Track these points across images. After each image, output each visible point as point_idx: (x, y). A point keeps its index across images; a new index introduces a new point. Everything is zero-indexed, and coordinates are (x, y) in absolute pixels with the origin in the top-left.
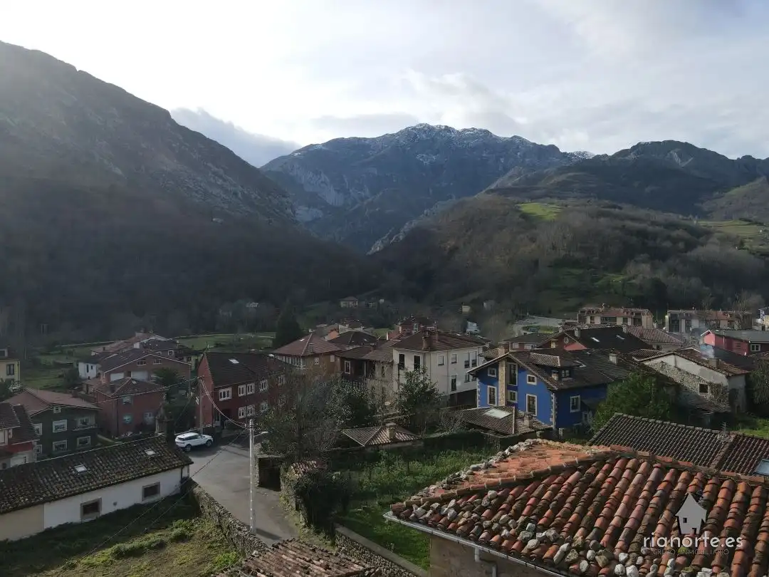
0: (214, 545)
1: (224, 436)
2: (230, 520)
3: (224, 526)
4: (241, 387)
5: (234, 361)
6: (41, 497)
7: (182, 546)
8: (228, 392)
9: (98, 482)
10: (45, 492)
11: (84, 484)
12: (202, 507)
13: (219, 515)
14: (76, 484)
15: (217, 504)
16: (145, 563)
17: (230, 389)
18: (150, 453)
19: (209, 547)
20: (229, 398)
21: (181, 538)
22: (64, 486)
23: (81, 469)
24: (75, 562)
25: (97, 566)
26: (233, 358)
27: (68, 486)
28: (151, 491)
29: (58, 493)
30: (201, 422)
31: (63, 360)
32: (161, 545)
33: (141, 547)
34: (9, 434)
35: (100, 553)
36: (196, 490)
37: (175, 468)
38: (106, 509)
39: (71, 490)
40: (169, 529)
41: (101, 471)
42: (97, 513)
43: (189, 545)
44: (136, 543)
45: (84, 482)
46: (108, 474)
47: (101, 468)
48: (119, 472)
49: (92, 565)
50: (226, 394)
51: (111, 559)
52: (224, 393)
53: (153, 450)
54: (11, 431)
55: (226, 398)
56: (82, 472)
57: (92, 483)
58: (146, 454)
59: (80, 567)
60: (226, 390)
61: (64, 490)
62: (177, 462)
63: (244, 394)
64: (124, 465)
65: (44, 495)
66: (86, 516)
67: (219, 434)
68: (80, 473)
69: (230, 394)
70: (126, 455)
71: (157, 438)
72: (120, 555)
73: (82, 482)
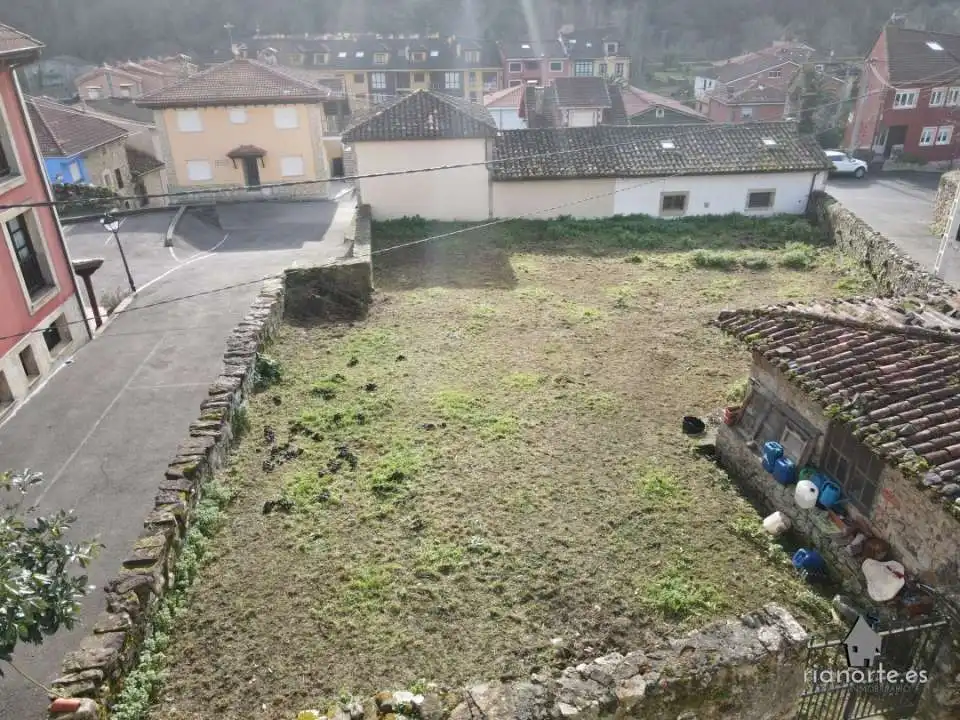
0: (853, 286)
1: (885, 168)
2: (892, 252)
3: (877, 263)
4: (936, 90)
5: (935, 46)
6: (613, 168)
7: (794, 275)
8: (912, 96)
9: (688, 166)
10: (618, 164)
11: (668, 165)
12: (840, 233)
13: (870, 245)
14: (658, 163)
15: (870, 229)
16: (735, 282)
17: (916, 92)
18: (769, 142)
19: (842, 287)
20: (911, 106)
21: (795, 265)
22: (642, 162)
23: (668, 145)
24: (641, 256)
25: (667, 268)
26: (933, 40)
27: (648, 164)
28: (760, 199)
29: (634, 168)
30: (853, 139)
31: (678, 77)
32: (762, 267)
33: (733, 262)
34: (598, 116)
35: (675, 255)
36: (833, 208)
37: (804, 170)
38: (694, 209)
39: (650, 168)
40: (778, 251)
41: (694, 152)
42: (682, 212)
43: (806, 276)
44: (726, 255)
45: (669, 162)
46: (703, 159)
47: (694, 149)
48: (719, 160)
49: (662, 266)
50: (908, 99)
51: (688, 264)
52: (905, 96)
53: (774, 139)
54: (600, 113)
55: (907, 106)
56: (670, 149)
57: (679, 165)
58: (762, 143)
59: (645, 265)
60: (908, 92)
61: (642, 167)
62: (808, 162)
63: (941, 103)
64: (727, 152)
65: (617, 168)
66: (666, 212)
67: (881, 164)
68: (666, 149)
69: (916, 98)
70: (733, 139)
71: (784, 124)
72: (700, 263)
73: (665, 161)
